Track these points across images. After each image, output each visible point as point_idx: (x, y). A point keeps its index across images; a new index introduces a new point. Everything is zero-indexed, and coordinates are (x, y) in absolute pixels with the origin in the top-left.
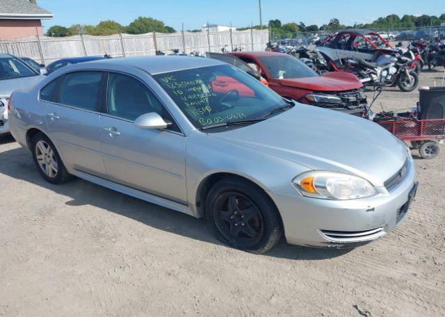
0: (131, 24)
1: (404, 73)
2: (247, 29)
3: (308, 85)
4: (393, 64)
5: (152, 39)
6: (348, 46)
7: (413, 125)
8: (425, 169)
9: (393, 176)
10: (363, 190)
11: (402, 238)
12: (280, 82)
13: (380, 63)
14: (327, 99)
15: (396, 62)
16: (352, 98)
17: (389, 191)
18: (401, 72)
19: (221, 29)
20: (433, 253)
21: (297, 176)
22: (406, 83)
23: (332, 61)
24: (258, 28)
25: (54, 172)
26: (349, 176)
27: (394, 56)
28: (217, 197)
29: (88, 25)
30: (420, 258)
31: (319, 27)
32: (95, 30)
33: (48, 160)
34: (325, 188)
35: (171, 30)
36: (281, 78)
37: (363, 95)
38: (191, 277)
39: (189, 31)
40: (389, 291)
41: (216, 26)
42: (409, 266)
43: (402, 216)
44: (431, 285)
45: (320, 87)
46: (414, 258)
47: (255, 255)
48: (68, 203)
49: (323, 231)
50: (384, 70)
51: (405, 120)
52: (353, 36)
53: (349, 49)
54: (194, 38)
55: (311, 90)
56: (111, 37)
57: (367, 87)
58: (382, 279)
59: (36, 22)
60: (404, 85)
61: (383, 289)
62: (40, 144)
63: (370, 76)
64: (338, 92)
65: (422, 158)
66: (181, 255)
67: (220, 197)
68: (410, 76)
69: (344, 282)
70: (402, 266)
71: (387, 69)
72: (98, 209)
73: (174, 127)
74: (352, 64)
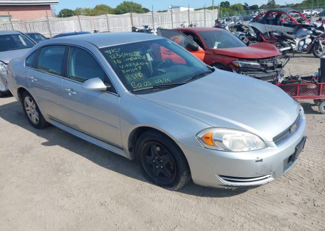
0: (118, 6)
1: (318, 43)
2: (202, 9)
3: (235, 54)
4: (309, 36)
5: (129, 18)
6: (275, 22)
7: (314, 86)
8: (321, 122)
9: (283, 132)
10: (255, 144)
11: (291, 182)
12: (214, 51)
13: (299, 35)
14: (249, 65)
15: (311, 34)
16: (270, 64)
17: (277, 145)
18: (315, 42)
19: (182, 9)
20: (314, 195)
21: (201, 131)
22: (319, 51)
23: (262, 34)
24: (211, 8)
25: (37, 120)
26: (243, 133)
27: (310, 29)
28: (143, 145)
29: (87, 8)
30: (303, 200)
31: (259, 7)
32: (92, 11)
33: (33, 111)
34: (222, 141)
35: (146, 11)
36: (215, 48)
37: (280, 61)
38: (117, 208)
39: (160, 12)
40: (272, 227)
41: (179, 7)
42: (291, 206)
43: (291, 165)
44: (307, 224)
45: (244, 55)
46: (297, 199)
47: (170, 192)
48: (43, 144)
49: (221, 176)
50: (301, 41)
51: (307, 82)
52: (279, 14)
53: (276, 24)
54: (161, 17)
55: (237, 58)
56: (100, 17)
57: (288, 54)
58: (267, 216)
59: (47, 7)
60: (317, 52)
61: (267, 226)
62: (27, 99)
63: (291, 46)
64: (259, 59)
65: (321, 113)
66: (115, 189)
67: (145, 145)
68: (322, 46)
69: (236, 218)
70: (286, 206)
71: (304, 40)
72: (64, 149)
73: (111, 89)
74: (276, 36)
